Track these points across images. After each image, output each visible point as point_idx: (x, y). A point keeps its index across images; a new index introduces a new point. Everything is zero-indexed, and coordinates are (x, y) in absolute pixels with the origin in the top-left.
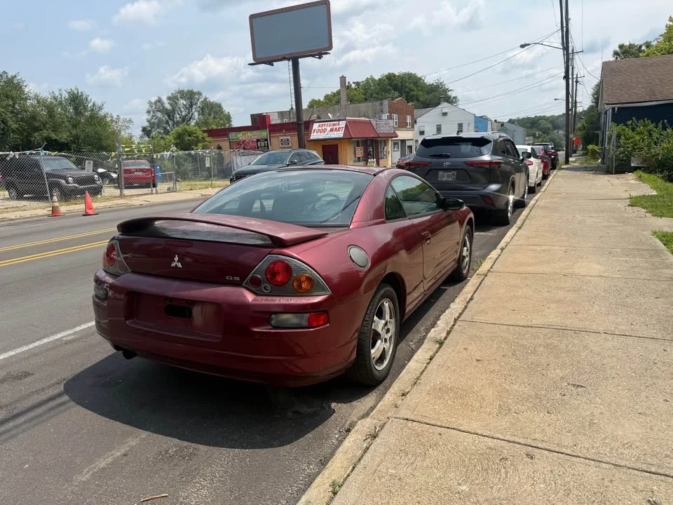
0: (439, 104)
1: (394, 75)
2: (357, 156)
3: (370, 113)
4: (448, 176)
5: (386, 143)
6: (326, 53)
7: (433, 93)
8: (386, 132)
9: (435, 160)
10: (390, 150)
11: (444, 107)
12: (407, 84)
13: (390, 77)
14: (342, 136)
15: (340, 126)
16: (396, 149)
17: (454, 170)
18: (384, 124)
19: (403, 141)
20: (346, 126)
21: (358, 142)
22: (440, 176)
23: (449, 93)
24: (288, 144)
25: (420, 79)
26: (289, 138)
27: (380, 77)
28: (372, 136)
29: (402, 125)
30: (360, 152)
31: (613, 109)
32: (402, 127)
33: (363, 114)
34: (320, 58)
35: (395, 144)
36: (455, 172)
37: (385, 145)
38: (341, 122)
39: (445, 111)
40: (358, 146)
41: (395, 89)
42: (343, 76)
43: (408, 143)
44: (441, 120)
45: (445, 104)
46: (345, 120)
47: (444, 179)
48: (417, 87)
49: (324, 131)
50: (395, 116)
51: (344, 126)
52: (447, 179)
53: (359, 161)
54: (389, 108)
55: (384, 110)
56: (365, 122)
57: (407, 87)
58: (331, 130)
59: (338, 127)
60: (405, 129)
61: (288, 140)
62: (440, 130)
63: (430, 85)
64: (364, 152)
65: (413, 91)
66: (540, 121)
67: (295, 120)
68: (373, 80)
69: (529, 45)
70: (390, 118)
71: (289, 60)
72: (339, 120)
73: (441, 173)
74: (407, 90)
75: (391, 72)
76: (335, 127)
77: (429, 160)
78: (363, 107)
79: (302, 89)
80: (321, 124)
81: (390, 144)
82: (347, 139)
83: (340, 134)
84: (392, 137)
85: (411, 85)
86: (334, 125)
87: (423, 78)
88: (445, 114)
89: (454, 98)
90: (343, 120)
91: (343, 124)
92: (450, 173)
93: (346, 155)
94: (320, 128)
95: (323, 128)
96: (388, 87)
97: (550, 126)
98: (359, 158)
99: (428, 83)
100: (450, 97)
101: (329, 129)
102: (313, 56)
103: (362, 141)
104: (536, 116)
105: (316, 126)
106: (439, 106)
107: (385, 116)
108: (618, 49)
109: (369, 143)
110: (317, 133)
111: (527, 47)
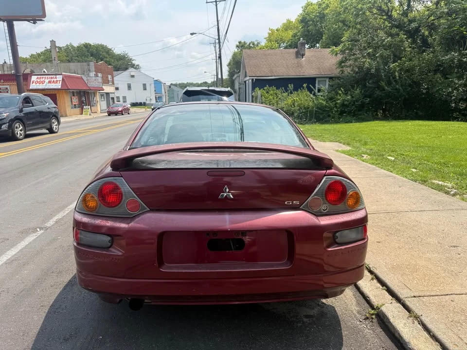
0: (126, 69)
1: (90, 45)
2: (74, 103)
3: (79, 71)
5: (95, 94)
6: (41, 20)
7: (121, 61)
8: (96, 86)
10: (98, 100)
11: (131, 71)
12: (101, 53)
13: (87, 46)
14: (60, 87)
15: (57, 79)
16: (103, 100)
18: (93, 80)
19: (108, 94)
20: (63, 79)
21: (73, 93)
23: (133, 62)
24: (7, 92)
25: (111, 50)
26: (8, 87)
27: (78, 45)
28: (85, 88)
29: (106, 81)
30: (75, 100)
31: (253, 80)
32: (106, 83)
33: (73, 71)
34: (34, 23)
35: (102, 95)
37: (95, 96)
38: (58, 76)
39: (133, 74)
40: (74, 95)
41: (92, 55)
42: (53, 41)
43: (111, 96)
44: (130, 81)
45: (132, 69)
46: (61, 74)
48: (109, 55)
49: (43, 82)
50: (100, 75)
51: (61, 79)
53: (75, 108)
54: (95, 68)
55: (91, 70)
56: (78, 78)
57: (101, 55)
58: (50, 82)
59: (55, 80)
60: (108, 85)
61: (7, 88)
62: (130, 88)
63: (118, 55)
64: (79, 101)
65: (106, 58)
67: (13, 72)
68: (73, 47)
69: (195, 34)
70: (96, 76)
71: (4, 21)
72: (56, 75)
74: (101, 56)
75: (87, 42)
76: (52, 80)
78: (72, 65)
79: (18, 47)
80: (39, 76)
81: (98, 95)
82: (64, 90)
83: (58, 86)
84: (99, 90)
85: (104, 54)
86: (52, 78)
87: (113, 49)
88: (133, 76)
89: (137, 65)
90: (59, 75)
91: (60, 78)
93: (65, 103)
94: (39, 80)
95: (42, 80)
96: (87, 53)
98: (75, 105)
99: (116, 54)
100: (134, 65)
101: (47, 81)
102: (28, 21)
103: (77, 92)
105: (34, 78)
106: (128, 71)
107: (92, 74)
108: (238, 44)
109: (82, 93)
110: (36, 84)
111: (194, 35)
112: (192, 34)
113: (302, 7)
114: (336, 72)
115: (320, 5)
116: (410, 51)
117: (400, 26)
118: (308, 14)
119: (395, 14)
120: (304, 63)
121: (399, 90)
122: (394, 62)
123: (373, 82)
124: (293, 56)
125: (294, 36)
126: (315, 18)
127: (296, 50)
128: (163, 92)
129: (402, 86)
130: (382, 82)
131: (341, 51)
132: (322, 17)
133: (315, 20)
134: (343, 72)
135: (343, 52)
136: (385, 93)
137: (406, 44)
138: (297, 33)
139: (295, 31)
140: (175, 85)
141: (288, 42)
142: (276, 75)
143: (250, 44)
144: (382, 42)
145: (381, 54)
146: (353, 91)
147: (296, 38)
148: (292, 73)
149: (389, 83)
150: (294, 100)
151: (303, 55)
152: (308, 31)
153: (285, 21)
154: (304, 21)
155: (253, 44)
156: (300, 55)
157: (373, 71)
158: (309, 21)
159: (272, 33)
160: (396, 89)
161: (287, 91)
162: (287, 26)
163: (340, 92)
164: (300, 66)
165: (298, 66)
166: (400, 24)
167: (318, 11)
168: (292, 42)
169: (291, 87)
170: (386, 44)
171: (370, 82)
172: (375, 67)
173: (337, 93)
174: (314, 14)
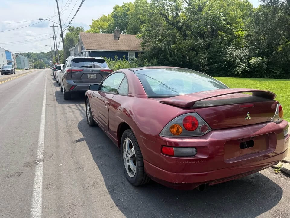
4: (92, 76)
9: (85, 69)
17: (95, 73)
22: (88, 76)
31: (89, 52)
36: (96, 75)
47: (91, 78)
52: (92, 78)
66: (32, 55)
73: (89, 75)
77: (82, 68)
92: (93, 75)
97: (37, 57)
104: (29, 53)
108: (69, 28)
111: (42, 20)
112: (40, 19)
113: (113, 8)
114: (140, 49)
115: (124, 8)
116: (180, 38)
117: (173, 24)
118: (117, 13)
119: (170, 18)
120: (120, 43)
121: (177, 60)
122: (173, 45)
123: (163, 56)
124: (113, 38)
125: (110, 25)
126: (122, 15)
127: (113, 34)
128: (13, 59)
129: (177, 58)
130: (168, 56)
131: (142, 36)
132: (126, 15)
133: (122, 16)
134: (144, 49)
135: (143, 37)
136: (170, 61)
137: (177, 35)
138: (111, 24)
139: (110, 23)
140: (21, 54)
141: (106, 29)
142: (104, 49)
143: (77, 29)
144: (165, 33)
145: (166, 40)
146: (152, 60)
147: (111, 27)
148: (114, 49)
149: (171, 56)
150: (119, 65)
151: (119, 38)
152: (118, 23)
153: (102, 16)
154: (115, 16)
155: (80, 29)
156: (116, 37)
157: (163, 49)
158: (118, 17)
159: (94, 23)
160: (175, 60)
161: (114, 60)
162: (104, 19)
163: (145, 61)
164: (117, 44)
165: (116, 45)
166: (173, 23)
167: (123, 12)
168: (108, 29)
169: (116, 57)
170: (168, 34)
171: (161, 55)
172: (164, 47)
173: (144, 62)
174: (121, 13)
